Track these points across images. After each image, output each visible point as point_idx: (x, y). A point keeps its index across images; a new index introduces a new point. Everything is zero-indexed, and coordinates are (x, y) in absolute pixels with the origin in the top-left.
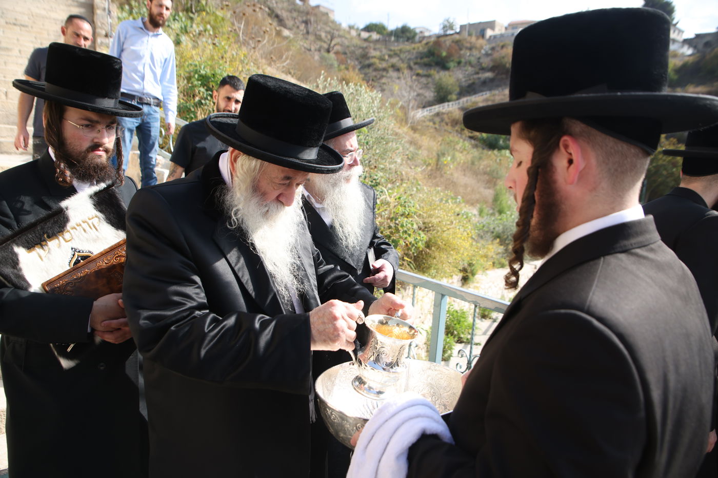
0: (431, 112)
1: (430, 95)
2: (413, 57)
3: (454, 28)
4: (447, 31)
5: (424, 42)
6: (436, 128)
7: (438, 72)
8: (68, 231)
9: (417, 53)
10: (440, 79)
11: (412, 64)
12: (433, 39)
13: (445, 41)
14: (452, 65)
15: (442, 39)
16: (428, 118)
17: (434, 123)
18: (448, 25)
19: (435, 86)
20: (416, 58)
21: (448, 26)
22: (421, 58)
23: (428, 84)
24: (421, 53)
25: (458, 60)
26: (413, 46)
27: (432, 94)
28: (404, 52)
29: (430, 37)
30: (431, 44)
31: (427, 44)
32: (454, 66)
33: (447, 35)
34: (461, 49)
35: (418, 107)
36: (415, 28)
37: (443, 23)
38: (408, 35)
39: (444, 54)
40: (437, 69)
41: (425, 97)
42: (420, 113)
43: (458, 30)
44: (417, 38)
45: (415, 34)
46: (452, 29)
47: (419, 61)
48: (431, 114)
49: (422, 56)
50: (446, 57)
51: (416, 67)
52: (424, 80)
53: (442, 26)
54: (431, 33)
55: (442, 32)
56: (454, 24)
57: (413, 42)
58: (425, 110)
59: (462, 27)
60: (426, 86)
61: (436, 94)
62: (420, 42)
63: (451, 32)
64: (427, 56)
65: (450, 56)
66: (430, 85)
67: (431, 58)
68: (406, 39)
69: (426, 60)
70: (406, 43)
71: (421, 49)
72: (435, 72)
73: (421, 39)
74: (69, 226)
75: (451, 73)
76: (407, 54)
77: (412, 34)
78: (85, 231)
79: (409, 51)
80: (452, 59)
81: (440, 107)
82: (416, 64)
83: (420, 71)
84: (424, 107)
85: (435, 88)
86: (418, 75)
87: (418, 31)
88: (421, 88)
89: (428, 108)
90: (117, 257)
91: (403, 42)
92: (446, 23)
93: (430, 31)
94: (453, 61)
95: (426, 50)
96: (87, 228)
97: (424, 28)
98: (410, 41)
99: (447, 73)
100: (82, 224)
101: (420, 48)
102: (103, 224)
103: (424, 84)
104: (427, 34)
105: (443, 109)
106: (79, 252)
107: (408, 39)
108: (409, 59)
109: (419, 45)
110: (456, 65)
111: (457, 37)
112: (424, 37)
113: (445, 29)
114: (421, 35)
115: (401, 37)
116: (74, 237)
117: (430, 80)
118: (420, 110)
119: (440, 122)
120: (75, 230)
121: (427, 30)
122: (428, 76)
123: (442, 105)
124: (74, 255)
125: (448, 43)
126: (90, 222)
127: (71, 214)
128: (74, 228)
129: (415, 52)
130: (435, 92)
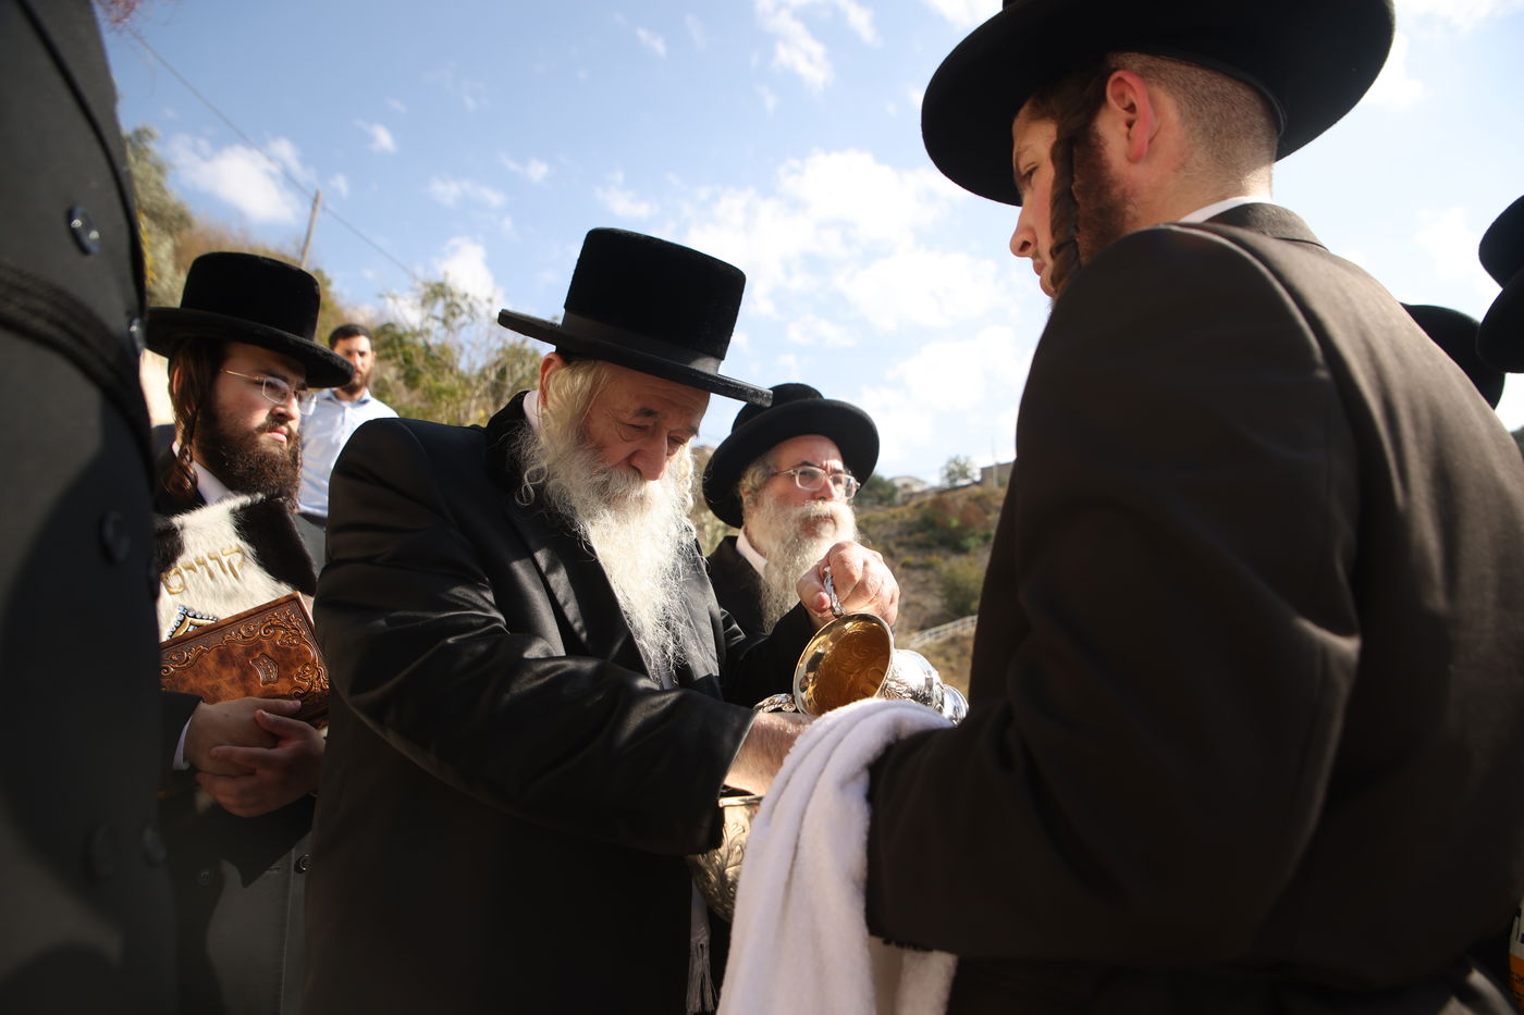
0: (937, 638)
1: (933, 603)
2: (893, 532)
3: (969, 474)
4: (955, 480)
5: (913, 503)
6: (952, 669)
7: (946, 558)
8: (178, 573)
9: (901, 524)
10: (952, 571)
11: (892, 545)
12: (929, 498)
13: (954, 500)
14: (972, 542)
15: (948, 496)
16: (934, 648)
17: (948, 659)
18: (956, 469)
19: (941, 586)
20: (900, 534)
21: (957, 471)
22: (910, 533)
23: (927, 581)
24: (908, 524)
25: (982, 533)
26: (892, 511)
27: (938, 603)
28: (876, 524)
29: (923, 493)
30: (927, 506)
31: (919, 506)
32: (978, 545)
33: (956, 489)
34: (987, 513)
35: (912, 628)
36: (892, 480)
37: (947, 467)
38: (880, 491)
39: (955, 523)
40: (943, 551)
41: (924, 608)
42: (917, 639)
43: (978, 478)
44: (898, 497)
45: (895, 490)
46: (966, 477)
47: (905, 538)
48: (940, 641)
49: (910, 528)
50: (958, 528)
51: (901, 550)
52: (918, 575)
53: (945, 472)
54: (926, 487)
55: (946, 484)
56: (968, 466)
57: (891, 505)
58: (927, 633)
59: (985, 471)
60: (924, 587)
61: (945, 601)
62: (905, 504)
63: (962, 482)
64: (921, 530)
65: (966, 525)
66: (933, 585)
67: (930, 532)
68: (876, 500)
69: (919, 536)
70: (878, 507)
71: (907, 516)
72: (940, 560)
73: (906, 499)
74: (181, 561)
75: (972, 559)
76: (880, 527)
77: (889, 491)
78: (211, 576)
79: (884, 522)
80: (971, 531)
81: (956, 626)
82: (899, 544)
83: (910, 559)
84: (923, 628)
85: (942, 590)
86: (905, 565)
87: (898, 483)
88: (915, 592)
89: (933, 630)
90: (269, 627)
91: (872, 504)
92: (952, 466)
93: (923, 483)
94: (973, 535)
95: (917, 518)
96: (218, 572)
97: (909, 477)
98: (886, 503)
99: (964, 559)
100: (209, 561)
101: (907, 514)
102: (251, 566)
103: (922, 583)
104: (917, 489)
105: (963, 629)
106: (195, 617)
107: (881, 500)
108: (886, 537)
109: (903, 509)
110: (980, 542)
111: (977, 490)
112: (912, 495)
113: (953, 477)
114: (906, 491)
115: (867, 497)
116: (189, 584)
117: (930, 574)
118: (915, 635)
119: (959, 656)
120: (191, 571)
121: (918, 481)
122: (927, 567)
123: (959, 622)
124: (182, 622)
125: (960, 503)
126: (225, 560)
127: (189, 538)
128: (190, 568)
129: (896, 521)
130: (941, 597)
